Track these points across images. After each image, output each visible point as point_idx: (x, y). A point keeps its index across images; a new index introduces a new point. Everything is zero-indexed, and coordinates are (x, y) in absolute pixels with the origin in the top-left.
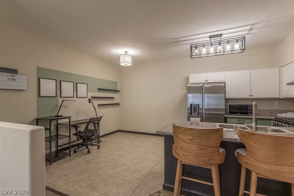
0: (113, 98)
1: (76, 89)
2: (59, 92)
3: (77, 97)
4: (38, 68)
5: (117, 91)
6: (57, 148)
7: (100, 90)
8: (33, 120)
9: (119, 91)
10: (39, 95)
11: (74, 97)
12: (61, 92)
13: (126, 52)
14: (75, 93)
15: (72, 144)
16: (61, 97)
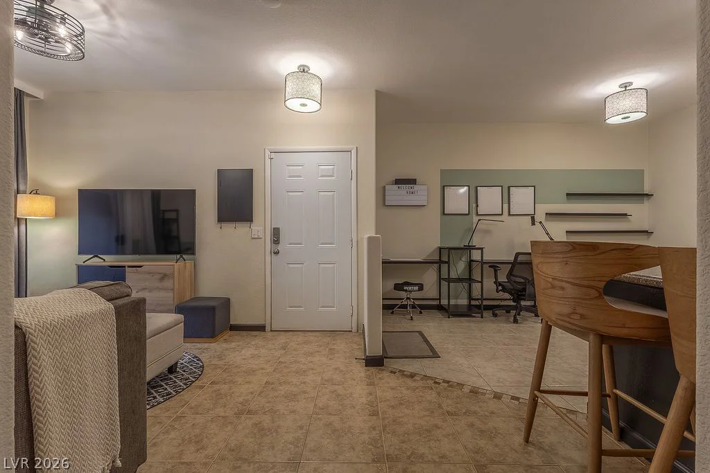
0: (626, 215)
1: (507, 198)
2: (474, 205)
3: (509, 215)
4: (443, 172)
5: (642, 196)
6: (470, 303)
7: (570, 196)
8: (434, 250)
9: (649, 196)
10: (444, 213)
11: (502, 214)
12: (477, 206)
13: (625, 86)
14: (506, 206)
15: (485, 303)
16: (477, 214)
